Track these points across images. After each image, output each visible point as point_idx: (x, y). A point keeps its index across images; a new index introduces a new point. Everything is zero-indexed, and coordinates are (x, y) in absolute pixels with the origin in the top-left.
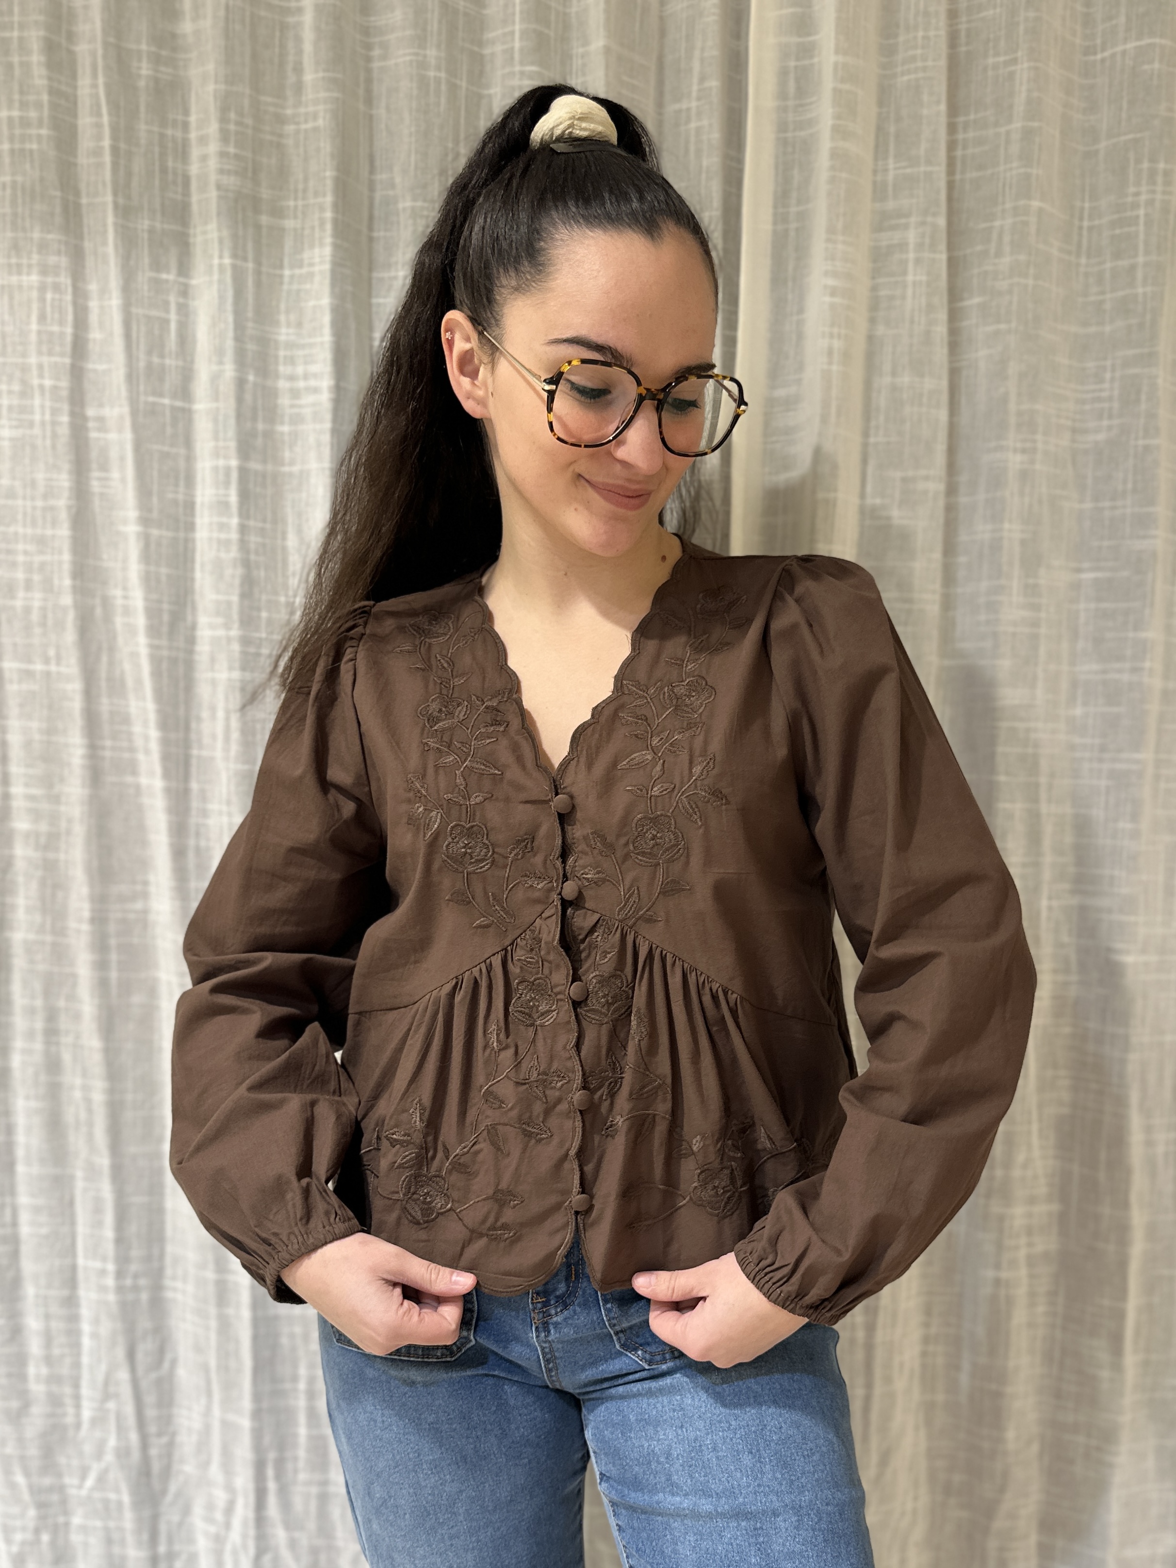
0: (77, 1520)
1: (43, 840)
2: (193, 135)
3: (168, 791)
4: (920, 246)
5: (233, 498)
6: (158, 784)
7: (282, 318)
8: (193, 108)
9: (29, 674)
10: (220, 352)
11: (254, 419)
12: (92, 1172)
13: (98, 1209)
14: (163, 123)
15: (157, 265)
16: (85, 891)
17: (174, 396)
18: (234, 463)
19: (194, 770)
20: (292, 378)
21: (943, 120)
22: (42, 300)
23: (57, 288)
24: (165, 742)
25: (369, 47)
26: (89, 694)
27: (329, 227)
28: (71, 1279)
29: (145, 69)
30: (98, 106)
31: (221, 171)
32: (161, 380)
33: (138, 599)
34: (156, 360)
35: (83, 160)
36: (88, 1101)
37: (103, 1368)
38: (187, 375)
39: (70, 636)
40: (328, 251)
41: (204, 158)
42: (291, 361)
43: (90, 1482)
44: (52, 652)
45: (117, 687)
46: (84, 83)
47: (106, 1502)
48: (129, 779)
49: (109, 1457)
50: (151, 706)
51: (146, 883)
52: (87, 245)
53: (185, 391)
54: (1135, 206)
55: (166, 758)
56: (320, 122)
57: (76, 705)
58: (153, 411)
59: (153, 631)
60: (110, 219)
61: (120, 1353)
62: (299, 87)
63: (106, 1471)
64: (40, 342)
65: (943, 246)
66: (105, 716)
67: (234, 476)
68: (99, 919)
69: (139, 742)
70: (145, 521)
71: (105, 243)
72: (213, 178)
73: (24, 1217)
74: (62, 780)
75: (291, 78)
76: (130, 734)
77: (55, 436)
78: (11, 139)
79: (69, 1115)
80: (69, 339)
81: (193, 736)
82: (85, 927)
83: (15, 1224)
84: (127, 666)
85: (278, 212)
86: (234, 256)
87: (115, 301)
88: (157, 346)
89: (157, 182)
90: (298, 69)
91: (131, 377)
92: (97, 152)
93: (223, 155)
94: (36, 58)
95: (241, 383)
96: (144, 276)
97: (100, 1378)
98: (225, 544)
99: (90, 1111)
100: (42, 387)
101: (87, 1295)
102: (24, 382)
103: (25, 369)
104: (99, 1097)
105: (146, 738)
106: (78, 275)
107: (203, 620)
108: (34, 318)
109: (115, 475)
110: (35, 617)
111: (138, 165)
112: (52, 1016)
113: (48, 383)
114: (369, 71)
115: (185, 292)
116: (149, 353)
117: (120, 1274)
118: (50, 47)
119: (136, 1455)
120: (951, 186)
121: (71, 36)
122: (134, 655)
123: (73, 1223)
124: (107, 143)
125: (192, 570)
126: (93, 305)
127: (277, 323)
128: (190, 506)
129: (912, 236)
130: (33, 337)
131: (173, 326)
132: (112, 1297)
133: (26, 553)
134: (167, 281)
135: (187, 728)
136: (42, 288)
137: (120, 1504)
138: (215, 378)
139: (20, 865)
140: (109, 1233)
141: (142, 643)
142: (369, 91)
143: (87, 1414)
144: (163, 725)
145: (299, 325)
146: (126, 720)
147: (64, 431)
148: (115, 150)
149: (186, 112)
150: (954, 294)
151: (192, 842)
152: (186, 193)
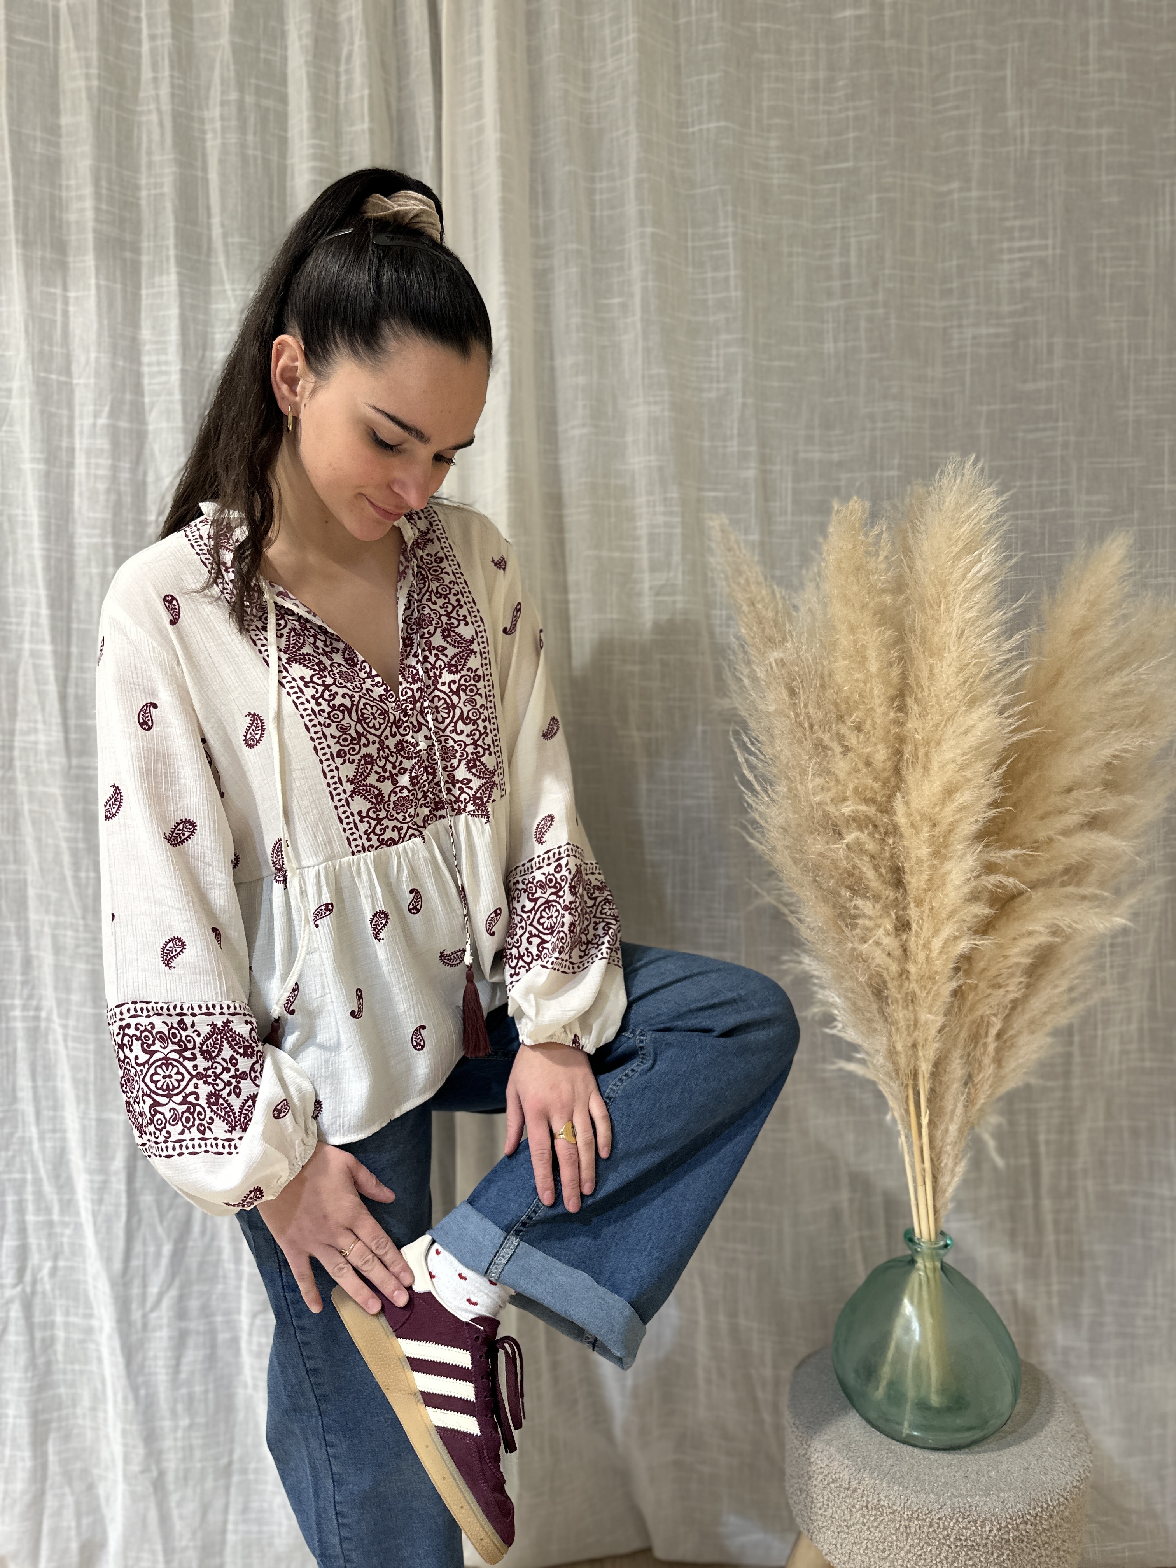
2: (73, 194)
7: (144, 323)
8: (73, 176)
15: (47, 283)
17: (60, 373)
19: (74, 639)
20: (151, 364)
24: (53, 618)
25: (203, 132)
29: (39, 149)
31: (95, 220)
32: (51, 361)
34: (46, 348)
38: (68, 359)
40: (174, 277)
41: (81, 210)
45: (19, 580)
50: (42, 593)
53: (67, 370)
55: (53, 629)
56: (166, 189)
58: (45, 383)
59: (45, 538)
60: (15, 250)
62: (150, 165)
67: (106, 430)
71: (11, 267)
72: (88, 224)
81: (74, 615)
84: (26, 564)
85: (136, 250)
86: (107, 279)
87: (19, 307)
88: (48, 339)
89: (47, 226)
91: (30, 360)
93: (96, 208)
95: (114, 366)
96: (40, 290)
98: (96, 478)
107: (80, 531)
109: (17, 428)
114: (203, 149)
115: (66, 301)
116: (42, 343)
122: (31, 556)
125: (73, 496)
127: (140, 327)
128: (71, 451)
131: (59, 324)
134: (55, 294)
135: (69, 608)
141: (37, 548)
144: (52, 605)
148: (16, 203)
149: (68, 178)
152: (67, 234)
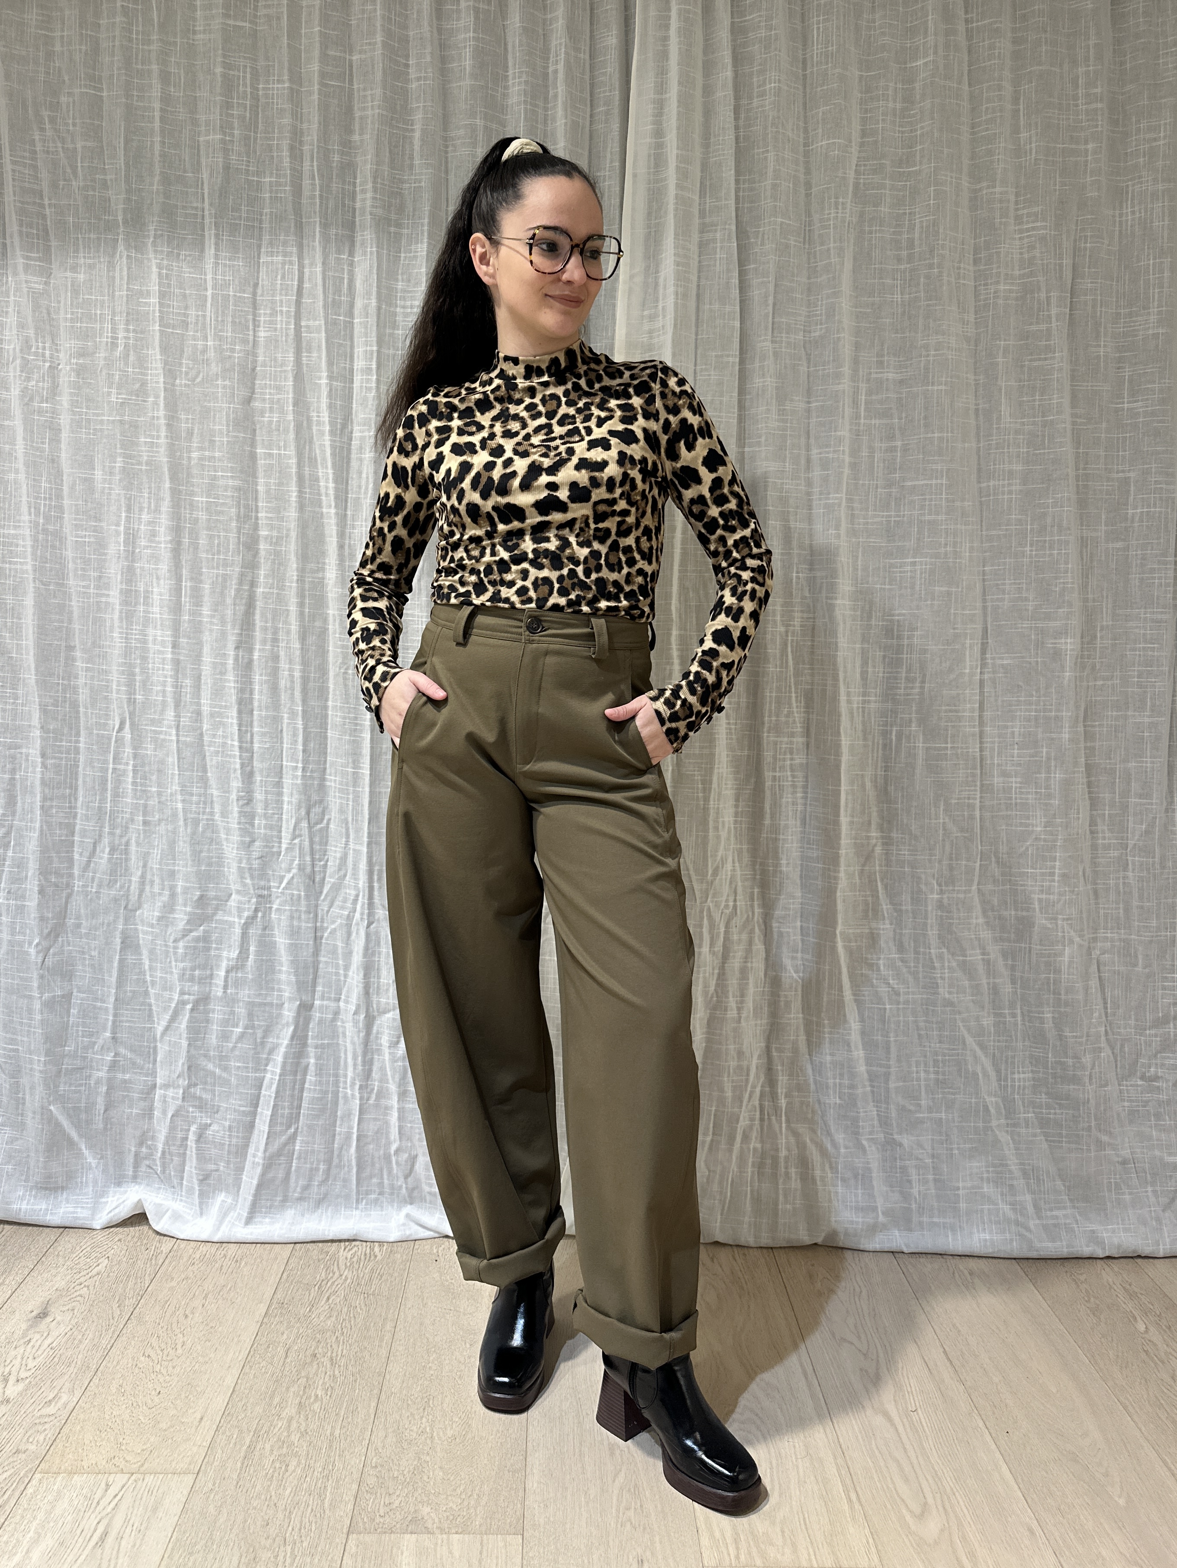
0: (275, 907)
1: (274, 540)
2: (358, 189)
3: (337, 514)
4: (722, 241)
5: (374, 366)
6: (333, 511)
7: (400, 277)
8: (358, 175)
9: (270, 455)
10: (368, 294)
11: (385, 327)
12: (293, 714)
13: (295, 735)
14: (344, 183)
15: (339, 252)
16: (295, 566)
17: (345, 316)
18: (375, 348)
19: (349, 504)
20: (404, 307)
21: (733, 178)
22: (283, 268)
23: (291, 263)
24: (336, 489)
25: (447, 147)
26: (300, 465)
27: (426, 234)
28: (279, 772)
29: (336, 158)
30: (314, 176)
31: (373, 206)
32: (339, 307)
33: (325, 417)
34: (337, 296)
35: (304, 201)
36: (292, 676)
37: (293, 821)
38: (352, 305)
39: (292, 436)
40: (425, 245)
41: (364, 200)
42: (404, 298)
43: (283, 885)
44: (282, 444)
45: (313, 461)
46: (306, 164)
47: (293, 895)
48: (317, 509)
49: (294, 871)
50: (330, 471)
51: (324, 563)
52: (305, 242)
53: (350, 314)
54: (829, 219)
55: (337, 497)
56: (423, 184)
57: (294, 470)
58: (335, 323)
59: (332, 433)
60: (318, 229)
61: (303, 812)
62: (411, 167)
63: (293, 878)
64: (282, 289)
65: (734, 240)
66: (307, 476)
67: (375, 355)
68: (301, 580)
69: (323, 491)
70: (330, 378)
71: (314, 241)
72: (368, 209)
73: (256, 739)
74: (285, 509)
75: (408, 162)
76: (319, 486)
77: (287, 335)
78: (271, 192)
79: (283, 683)
80: (296, 287)
81: (350, 486)
82: (294, 585)
83: (252, 743)
84: (318, 452)
85: (399, 225)
86: (378, 247)
87: (319, 269)
88: (338, 291)
89: (340, 211)
90: (411, 158)
91: (325, 306)
92: (313, 197)
93: (374, 198)
94: (286, 153)
95: (379, 308)
96: (332, 257)
97: (292, 827)
98: (369, 389)
99: (292, 682)
100: (281, 311)
101: (287, 781)
102: (273, 309)
103: (273, 302)
104: (297, 674)
105: (327, 488)
106: (300, 257)
107: (356, 428)
108: (279, 277)
109: (315, 355)
110: (273, 426)
111: (331, 204)
112: (276, 632)
113: (284, 309)
114: (447, 158)
115: (351, 264)
116: (334, 294)
117: (304, 769)
118: (292, 148)
119: (308, 870)
120: (737, 209)
121: (301, 143)
122: (322, 446)
123: (282, 743)
124: (317, 193)
125: (352, 402)
126: (307, 270)
127: (397, 280)
128: (352, 371)
129: (718, 235)
130: (278, 286)
131: (346, 281)
132: (299, 782)
133: (270, 394)
134: (343, 259)
135: (347, 483)
136: (284, 264)
137: (299, 896)
138: (366, 307)
139: (262, 553)
140: (301, 747)
141: (327, 440)
142: (447, 167)
143: (284, 846)
144: (336, 481)
145: (409, 281)
146: (317, 480)
147: (292, 332)
148: (321, 196)
149: (355, 178)
150: (741, 263)
151: (347, 542)
152: (354, 217)
